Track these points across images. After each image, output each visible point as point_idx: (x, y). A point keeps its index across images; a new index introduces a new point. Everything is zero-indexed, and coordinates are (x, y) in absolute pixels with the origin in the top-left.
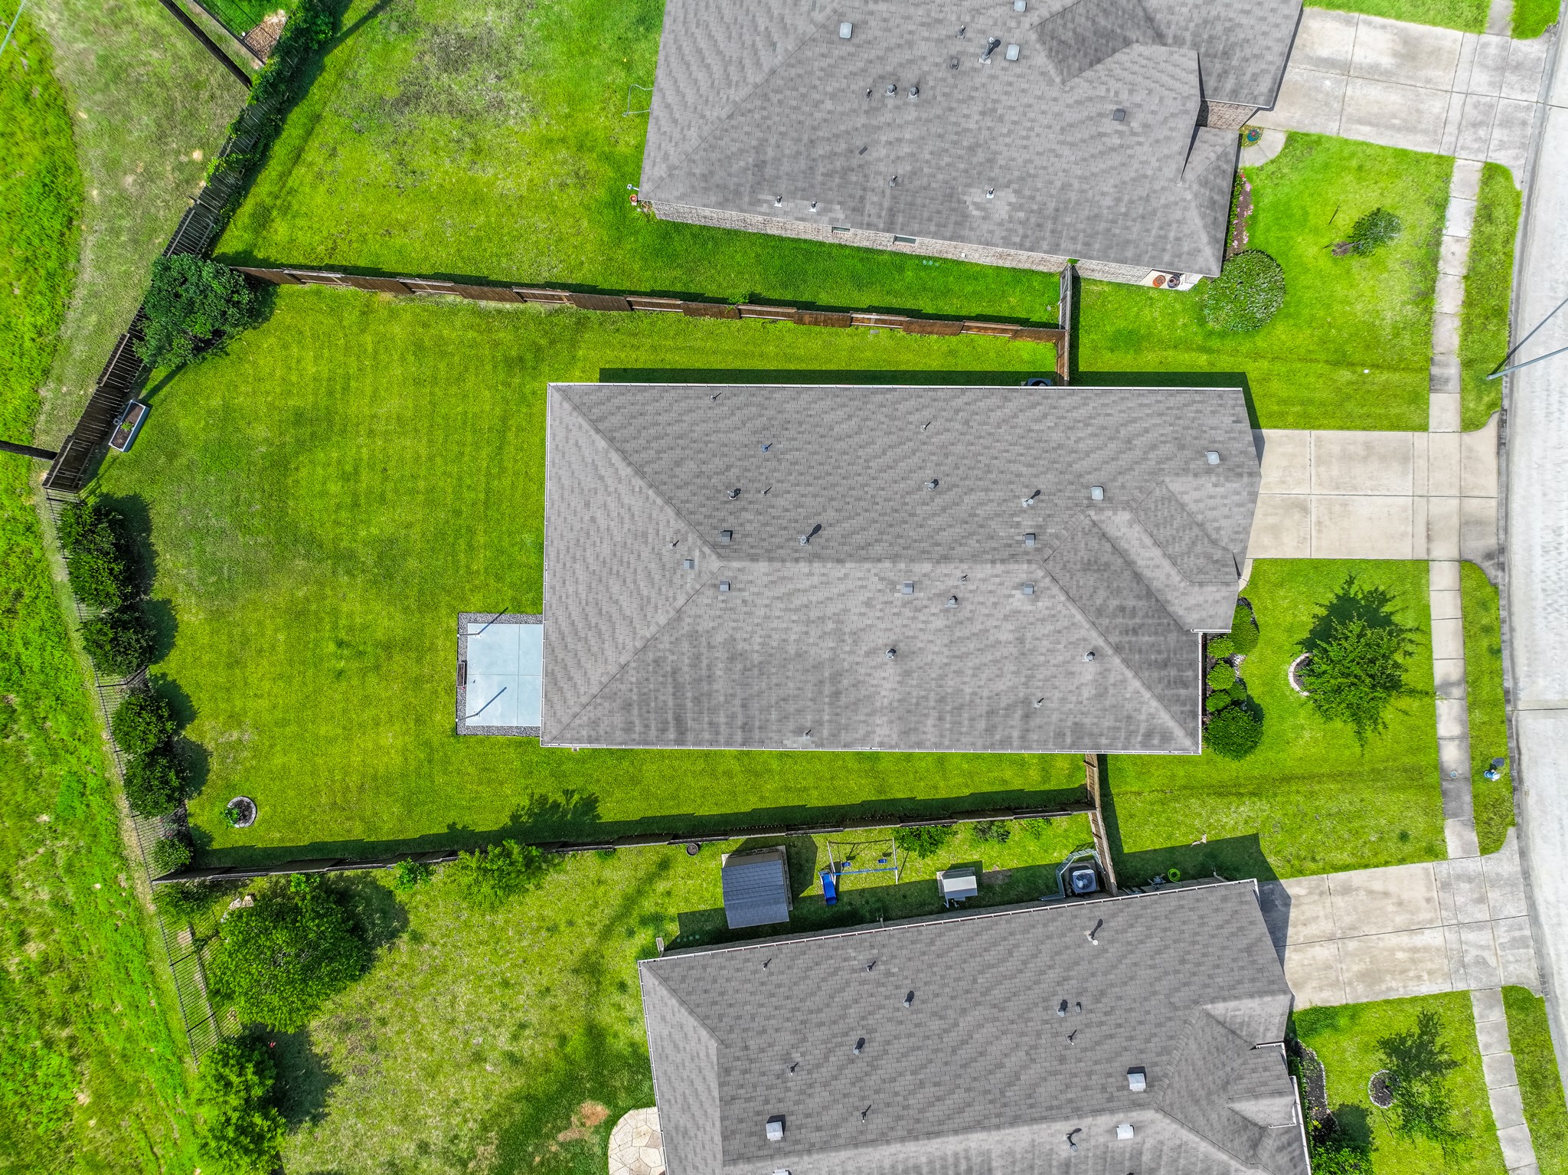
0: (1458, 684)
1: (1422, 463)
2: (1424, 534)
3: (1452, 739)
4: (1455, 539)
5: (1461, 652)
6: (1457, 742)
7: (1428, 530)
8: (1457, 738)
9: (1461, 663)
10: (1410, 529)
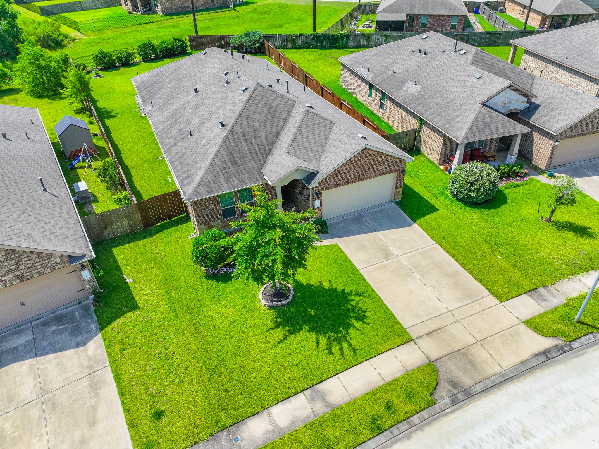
0: (327, 405)
1: (477, 308)
2: (431, 330)
3: (273, 422)
4: (445, 352)
5: (357, 395)
6: (271, 428)
7: (436, 331)
8: (277, 426)
9: (347, 399)
10: (425, 318)
